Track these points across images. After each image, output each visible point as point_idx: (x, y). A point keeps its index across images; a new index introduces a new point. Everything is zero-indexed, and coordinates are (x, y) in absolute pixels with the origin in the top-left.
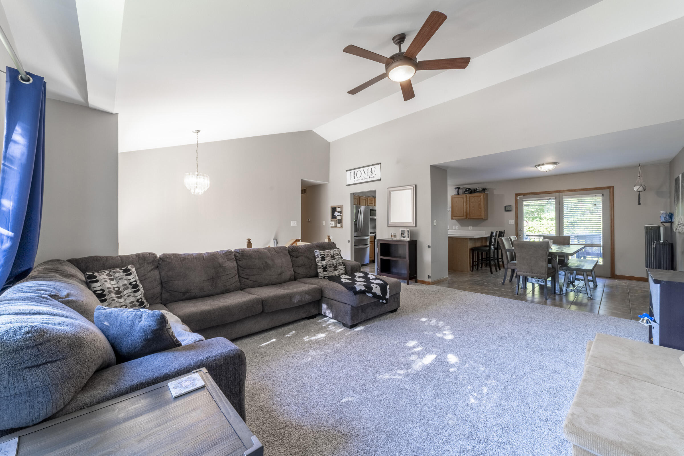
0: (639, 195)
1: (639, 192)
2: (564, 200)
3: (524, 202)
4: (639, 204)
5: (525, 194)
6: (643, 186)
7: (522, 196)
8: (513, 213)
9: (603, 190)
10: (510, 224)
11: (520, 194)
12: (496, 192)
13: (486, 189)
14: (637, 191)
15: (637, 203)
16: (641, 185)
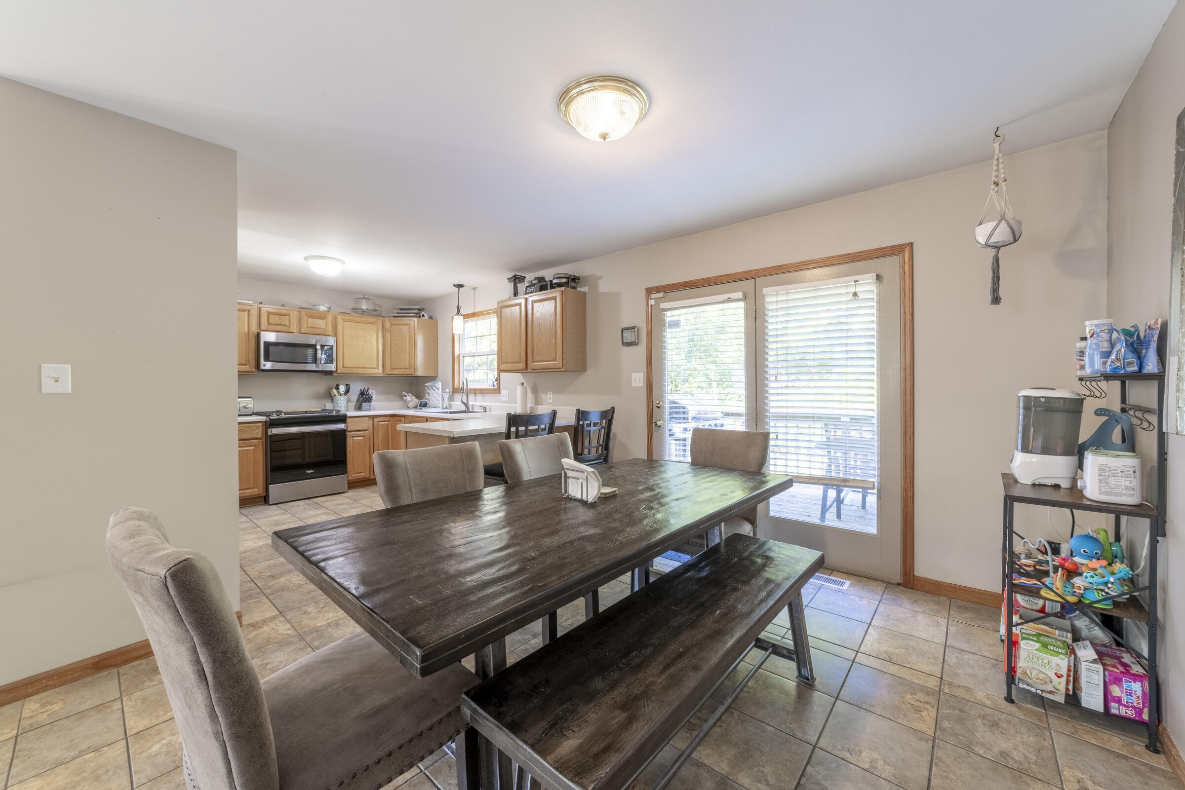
0: (997, 260)
1: (993, 252)
2: (768, 299)
3: (668, 313)
4: (996, 300)
5: (669, 290)
6: (1011, 222)
7: (661, 295)
8: (640, 352)
9: (880, 260)
10: (633, 385)
11: (658, 289)
12: (604, 287)
13: (578, 278)
14: (987, 245)
15: (989, 297)
16: (1003, 218)
